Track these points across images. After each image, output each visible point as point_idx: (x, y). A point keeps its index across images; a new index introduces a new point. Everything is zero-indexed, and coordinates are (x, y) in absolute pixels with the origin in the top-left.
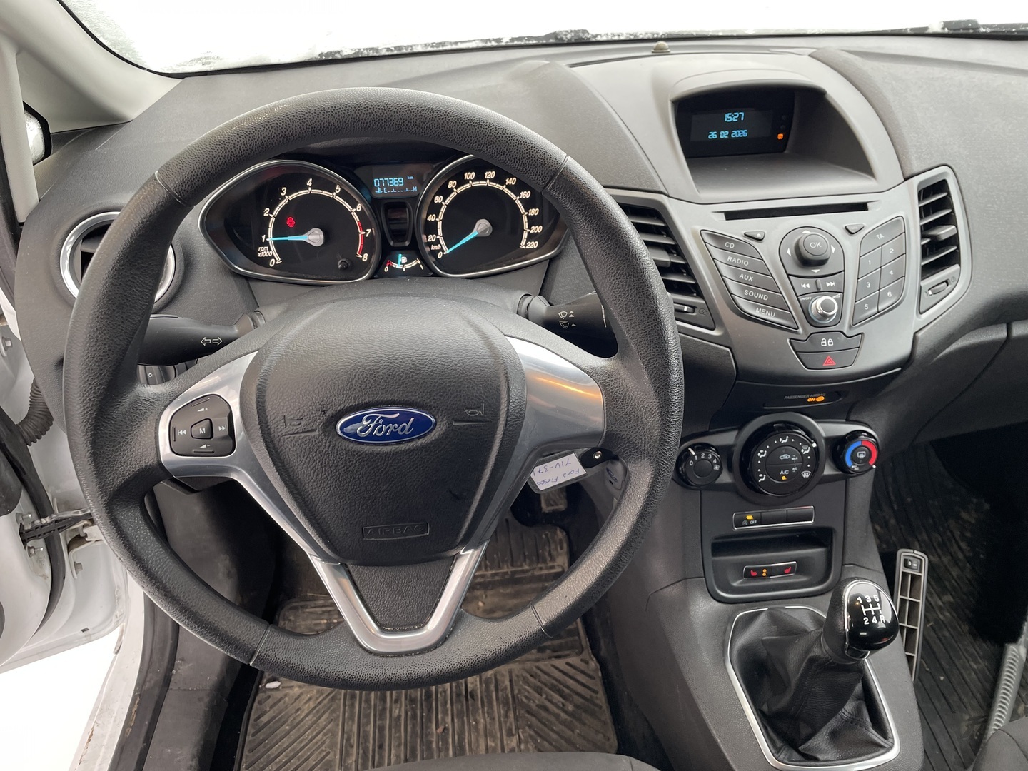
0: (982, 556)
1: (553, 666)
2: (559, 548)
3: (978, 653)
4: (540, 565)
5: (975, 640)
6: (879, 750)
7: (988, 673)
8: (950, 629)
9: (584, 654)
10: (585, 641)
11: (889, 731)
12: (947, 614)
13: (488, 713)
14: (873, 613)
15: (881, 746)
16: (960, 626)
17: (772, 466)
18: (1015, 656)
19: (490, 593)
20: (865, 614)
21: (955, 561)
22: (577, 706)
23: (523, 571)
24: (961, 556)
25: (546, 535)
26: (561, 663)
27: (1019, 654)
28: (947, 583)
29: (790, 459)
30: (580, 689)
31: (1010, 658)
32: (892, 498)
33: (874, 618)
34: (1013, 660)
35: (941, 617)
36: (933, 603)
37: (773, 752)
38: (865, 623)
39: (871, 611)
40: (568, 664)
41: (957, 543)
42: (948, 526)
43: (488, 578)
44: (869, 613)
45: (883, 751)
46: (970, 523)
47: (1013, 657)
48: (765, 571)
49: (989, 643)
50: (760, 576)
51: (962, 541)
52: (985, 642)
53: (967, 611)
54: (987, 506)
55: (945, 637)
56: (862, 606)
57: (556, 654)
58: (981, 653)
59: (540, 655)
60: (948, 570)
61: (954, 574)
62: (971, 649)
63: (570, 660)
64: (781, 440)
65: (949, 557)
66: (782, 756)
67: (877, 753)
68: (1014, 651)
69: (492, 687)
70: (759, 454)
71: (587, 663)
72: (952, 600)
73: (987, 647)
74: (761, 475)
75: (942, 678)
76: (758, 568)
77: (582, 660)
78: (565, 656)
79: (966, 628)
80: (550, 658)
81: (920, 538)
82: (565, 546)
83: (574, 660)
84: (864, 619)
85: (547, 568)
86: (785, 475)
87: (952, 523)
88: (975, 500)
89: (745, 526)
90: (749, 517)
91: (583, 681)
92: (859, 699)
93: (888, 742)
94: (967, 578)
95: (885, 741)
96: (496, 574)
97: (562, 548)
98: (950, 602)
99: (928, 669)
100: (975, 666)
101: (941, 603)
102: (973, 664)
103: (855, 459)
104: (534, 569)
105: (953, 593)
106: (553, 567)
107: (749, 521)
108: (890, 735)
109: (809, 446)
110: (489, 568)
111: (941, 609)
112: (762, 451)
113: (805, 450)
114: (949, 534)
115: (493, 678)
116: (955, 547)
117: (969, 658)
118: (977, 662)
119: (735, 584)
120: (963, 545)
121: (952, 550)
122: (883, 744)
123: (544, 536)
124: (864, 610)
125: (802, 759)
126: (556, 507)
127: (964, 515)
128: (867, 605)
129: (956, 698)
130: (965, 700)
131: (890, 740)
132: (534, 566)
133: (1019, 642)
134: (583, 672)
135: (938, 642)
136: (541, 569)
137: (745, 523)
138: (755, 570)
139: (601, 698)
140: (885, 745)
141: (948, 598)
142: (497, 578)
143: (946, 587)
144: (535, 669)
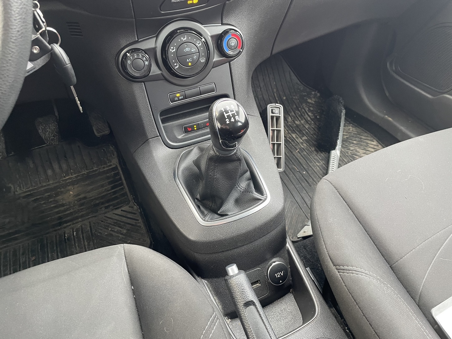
0: (318, 117)
1: (114, 213)
2: (112, 156)
3: (319, 158)
4: (103, 166)
5: (318, 153)
6: (259, 202)
7: (324, 166)
8: (306, 151)
9: (130, 203)
10: (130, 197)
11: (264, 191)
12: (305, 145)
13: (78, 246)
14: (231, 116)
15: (261, 200)
16: (310, 148)
17: (181, 57)
18: (335, 155)
19: (76, 186)
20: (226, 117)
21: (307, 121)
22: (128, 230)
23: (94, 171)
24: (309, 119)
25: (104, 150)
26: (118, 212)
27: (336, 154)
28: (304, 132)
29: (191, 50)
30: (129, 221)
31: (332, 157)
32: (277, 99)
33: (232, 118)
34: (334, 157)
35: (302, 147)
36: (298, 142)
37: (202, 217)
38: (227, 123)
39: (230, 115)
40: (122, 210)
41: (307, 114)
42: (303, 107)
43: (74, 178)
44: (228, 116)
45: (261, 202)
46: (312, 104)
47: (334, 156)
48: (195, 126)
49: (324, 153)
50: (193, 130)
51: (309, 112)
52: (322, 153)
53: (313, 142)
54: (318, 94)
55: (304, 154)
56: (224, 113)
57: (115, 207)
58: (321, 158)
59: (107, 210)
60: (304, 126)
61: (307, 127)
62: (316, 157)
63: (123, 209)
64: (182, 38)
65: (304, 120)
66: (207, 218)
67: (258, 204)
68: (334, 153)
69: (80, 232)
70: (171, 50)
71: (133, 207)
72: (306, 138)
73: (323, 155)
74: (176, 64)
75: (304, 173)
76: (191, 125)
77: (129, 207)
78: (121, 207)
79: (313, 149)
80: (113, 210)
81: (291, 114)
82: (115, 153)
83: (126, 208)
84: (226, 120)
85: (107, 167)
86: (190, 62)
87: (304, 105)
88: (313, 93)
89: (176, 101)
90: (178, 95)
91: (131, 217)
92: (249, 180)
93: (264, 197)
94: (313, 128)
95: (262, 196)
96: (78, 176)
97: (114, 155)
98: (305, 140)
99: (298, 170)
100: (318, 164)
101: (302, 141)
102: (317, 163)
103: (230, 48)
104: (100, 169)
105: (307, 135)
106: (110, 165)
107: (178, 97)
108: (265, 193)
109: (201, 41)
110: (73, 174)
111: (302, 143)
112: (172, 48)
113: (198, 44)
114: (303, 110)
115: (80, 227)
116: (306, 116)
117: (315, 161)
118: (319, 162)
119: (180, 137)
120: (310, 114)
121: (305, 117)
122: (261, 198)
123: (102, 150)
124: (226, 115)
125: (219, 217)
126: (104, 133)
127: (309, 101)
128: (227, 112)
129: (311, 180)
130: (315, 179)
131: (265, 195)
132: (100, 167)
133: (336, 149)
134: (130, 213)
135: (301, 157)
136: (104, 168)
137: (176, 99)
138: (189, 127)
139: (141, 223)
140: (262, 198)
141: (305, 138)
142: (79, 178)
143: (303, 133)
144: (104, 218)
